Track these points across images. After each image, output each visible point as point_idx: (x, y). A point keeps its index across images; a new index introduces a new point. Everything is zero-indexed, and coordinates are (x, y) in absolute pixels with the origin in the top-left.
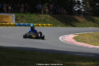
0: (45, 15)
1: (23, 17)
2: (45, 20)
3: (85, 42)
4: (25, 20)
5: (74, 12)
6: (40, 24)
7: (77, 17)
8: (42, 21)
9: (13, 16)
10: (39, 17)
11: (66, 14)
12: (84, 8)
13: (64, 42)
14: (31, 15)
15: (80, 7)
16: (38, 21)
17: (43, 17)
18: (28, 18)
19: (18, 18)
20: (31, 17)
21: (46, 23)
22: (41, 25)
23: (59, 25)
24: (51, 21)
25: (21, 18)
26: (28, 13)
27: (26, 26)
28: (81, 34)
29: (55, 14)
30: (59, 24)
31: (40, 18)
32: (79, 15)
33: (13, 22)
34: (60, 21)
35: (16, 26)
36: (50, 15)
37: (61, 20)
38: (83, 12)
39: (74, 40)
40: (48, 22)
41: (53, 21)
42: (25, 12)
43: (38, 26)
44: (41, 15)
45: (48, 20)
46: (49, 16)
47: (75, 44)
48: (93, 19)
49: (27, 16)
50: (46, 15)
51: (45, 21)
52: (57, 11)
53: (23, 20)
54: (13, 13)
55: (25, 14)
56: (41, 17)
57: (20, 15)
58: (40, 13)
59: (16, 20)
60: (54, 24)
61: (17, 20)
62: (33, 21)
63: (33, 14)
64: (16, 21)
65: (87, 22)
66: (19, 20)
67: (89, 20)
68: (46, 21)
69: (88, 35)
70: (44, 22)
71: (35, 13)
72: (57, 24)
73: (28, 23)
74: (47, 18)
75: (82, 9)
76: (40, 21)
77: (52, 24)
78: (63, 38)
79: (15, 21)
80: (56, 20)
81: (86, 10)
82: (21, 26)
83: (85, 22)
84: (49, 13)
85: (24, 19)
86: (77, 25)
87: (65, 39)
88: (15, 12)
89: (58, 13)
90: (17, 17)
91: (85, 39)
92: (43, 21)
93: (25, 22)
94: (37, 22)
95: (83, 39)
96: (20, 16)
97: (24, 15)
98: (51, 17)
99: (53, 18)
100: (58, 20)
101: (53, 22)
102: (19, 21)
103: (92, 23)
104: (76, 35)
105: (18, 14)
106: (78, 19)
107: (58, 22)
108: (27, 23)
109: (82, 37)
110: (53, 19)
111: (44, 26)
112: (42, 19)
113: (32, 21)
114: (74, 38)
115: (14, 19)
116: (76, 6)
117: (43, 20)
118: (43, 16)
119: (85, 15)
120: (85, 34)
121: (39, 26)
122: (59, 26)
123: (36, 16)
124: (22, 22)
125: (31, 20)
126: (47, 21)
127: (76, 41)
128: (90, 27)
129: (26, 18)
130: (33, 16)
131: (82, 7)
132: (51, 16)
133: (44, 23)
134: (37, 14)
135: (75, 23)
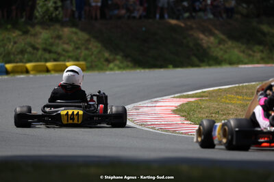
2: (52, 45)
6: (29, 65)
8: (37, 49)
13: (140, 127)
16: (22, 52)
17: (45, 35)
21: (55, 60)
22: (35, 69)
23: (111, 65)
24: (79, 51)
28: (209, 92)
30: (114, 60)
31: (29, 39)
36: (74, 25)
39: (178, 119)
40: (67, 51)
41: (87, 49)
43: (22, 73)
45: (65, 46)
46: (67, 31)
47: (185, 133)
51: (50, 52)
56: (35, 35)
60: (89, 59)
68: (54, 49)
69: (237, 93)
70: (47, 56)
72: (107, 60)
74: (59, 37)
76: (30, 53)
77: (85, 60)
78: (134, 112)
83: (221, 46)
91: (226, 112)
92: (45, 50)
94: (20, 56)
98: (76, 33)
101: (87, 52)
104: (188, 96)
109: (215, 105)
110: (88, 40)
111: (48, 71)
112: (39, 41)
114: (178, 111)
117: (44, 46)
118: (42, 32)
120: (225, 90)
121: (27, 72)
122: (111, 69)
126: (59, 50)
127: (188, 120)
128: (246, 64)
132: (74, 30)
133: (46, 61)
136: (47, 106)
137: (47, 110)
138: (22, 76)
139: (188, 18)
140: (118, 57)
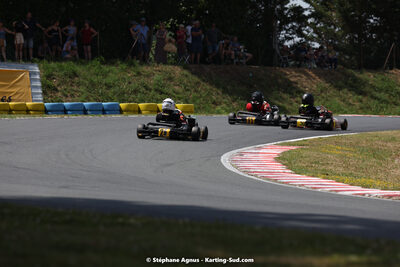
0: (162, 67)
1: (75, 74)
2: (163, 86)
3: (326, 175)
4: (82, 89)
5: (278, 52)
6: (141, 105)
7: (293, 76)
9: (35, 73)
10: (139, 74)
11: (248, 63)
12: (320, 36)
13: (241, 174)
14: (106, 68)
15: (305, 32)
16: (135, 92)
17: (157, 77)
18: (95, 80)
19: (55, 82)
20: (105, 75)
22: (147, 108)
23: (219, 108)
24: (188, 93)
25: (64, 82)
26: (92, 59)
27: (85, 112)
28: (310, 141)
29: (203, 61)
30: (220, 104)
31: (143, 80)
32: (299, 66)
33: (36, 98)
34: (225, 91)
35: (46, 111)
36: (185, 68)
37: (229, 87)
38: (316, 53)
39: (279, 168)
40: (177, 93)
41: (196, 91)
42: (81, 57)
43: (134, 112)
44: (145, 69)
45: (177, 88)
46: (178, 71)
48: (355, 80)
49: (89, 71)
50: (169, 68)
51: (162, 92)
52: (210, 51)
53: (75, 88)
54: (33, 62)
55: (83, 64)
56: (148, 76)
57: (61, 69)
58: (145, 60)
59: (47, 89)
60: (198, 101)
61: (49, 87)
62: (115, 93)
63: (113, 64)
64: (44, 93)
65: (332, 91)
66: (57, 90)
67: (340, 83)
68: (166, 90)
69: (336, 143)
70: (158, 96)
71: (123, 60)
72: (214, 103)
73: (96, 100)
74: (170, 79)
75: (312, 39)
76: (143, 92)
77: (194, 102)
78: (238, 158)
79: (40, 91)
80: (208, 87)
81: (328, 45)
82: (65, 111)
83: (323, 94)
84: (178, 60)
85: (79, 84)
86: (291, 104)
87: (246, 164)
88: (41, 58)
89: (217, 60)
90: (49, 77)
91: (325, 162)
92: (156, 90)
93: (84, 96)
94: (133, 96)
95: (316, 163)
96: (62, 73)
97: (79, 69)
98: (187, 76)
99: (196, 79)
100: (218, 86)
101: (196, 95)
102: (59, 94)
103: (352, 97)
104: (290, 144)
105: (52, 64)
106: (296, 83)
107: (216, 94)
108: (89, 101)
109: (315, 154)
110: (198, 83)
112: (152, 82)
113: (110, 93)
114: (280, 159)
115: (39, 84)
116: (287, 31)
117: (156, 87)
118: (155, 73)
119: (325, 64)
120: (326, 139)
121: (139, 112)
122: (219, 113)
123: (125, 71)
124: (72, 96)
125: (109, 86)
126: (171, 91)
127: (288, 169)
128: (345, 113)
129: (85, 79)
130: (117, 73)
131: (312, 31)
132: (186, 72)
133: (158, 101)
134: (132, 64)
135: (285, 96)
136: (150, 124)
137: (150, 126)
138: (134, 116)
139: (293, 65)
140: (225, 100)
